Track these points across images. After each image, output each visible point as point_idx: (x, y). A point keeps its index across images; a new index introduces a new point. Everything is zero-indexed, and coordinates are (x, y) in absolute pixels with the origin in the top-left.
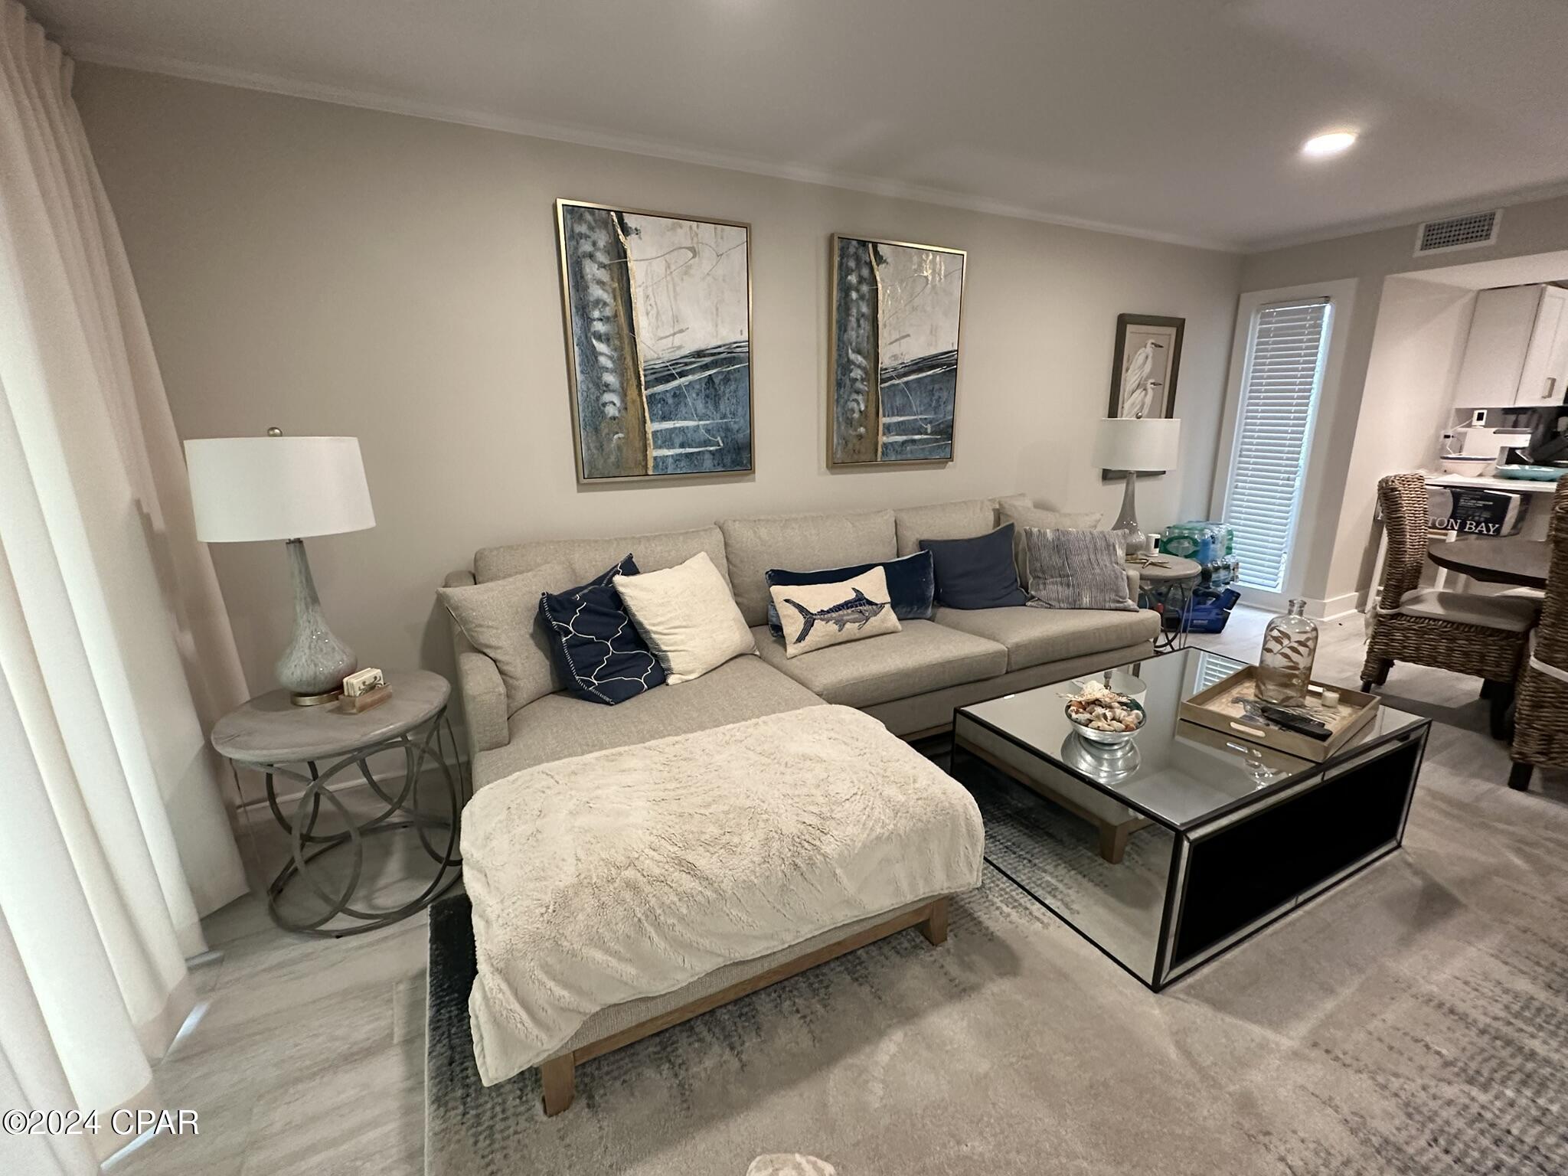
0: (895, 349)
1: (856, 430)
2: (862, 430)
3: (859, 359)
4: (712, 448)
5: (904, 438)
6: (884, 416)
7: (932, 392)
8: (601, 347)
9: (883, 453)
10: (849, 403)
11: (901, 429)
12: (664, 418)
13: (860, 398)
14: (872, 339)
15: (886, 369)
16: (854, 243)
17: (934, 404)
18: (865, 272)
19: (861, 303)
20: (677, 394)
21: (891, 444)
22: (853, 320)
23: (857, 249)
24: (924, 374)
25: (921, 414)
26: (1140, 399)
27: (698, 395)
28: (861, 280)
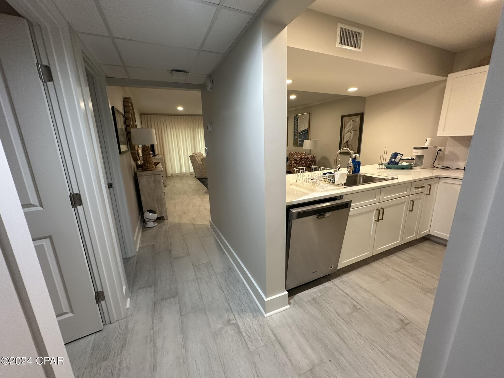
1: (296, 141)
6: (299, 139)
7: (305, 135)
13: (296, 136)
14: (298, 128)
15: (299, 132)
18: (297, 119)
19: (296, 124)
21: (300, 143)
23: (296, 117)
25: (303, 139)
26: (349, 135)
28: (296, 121)
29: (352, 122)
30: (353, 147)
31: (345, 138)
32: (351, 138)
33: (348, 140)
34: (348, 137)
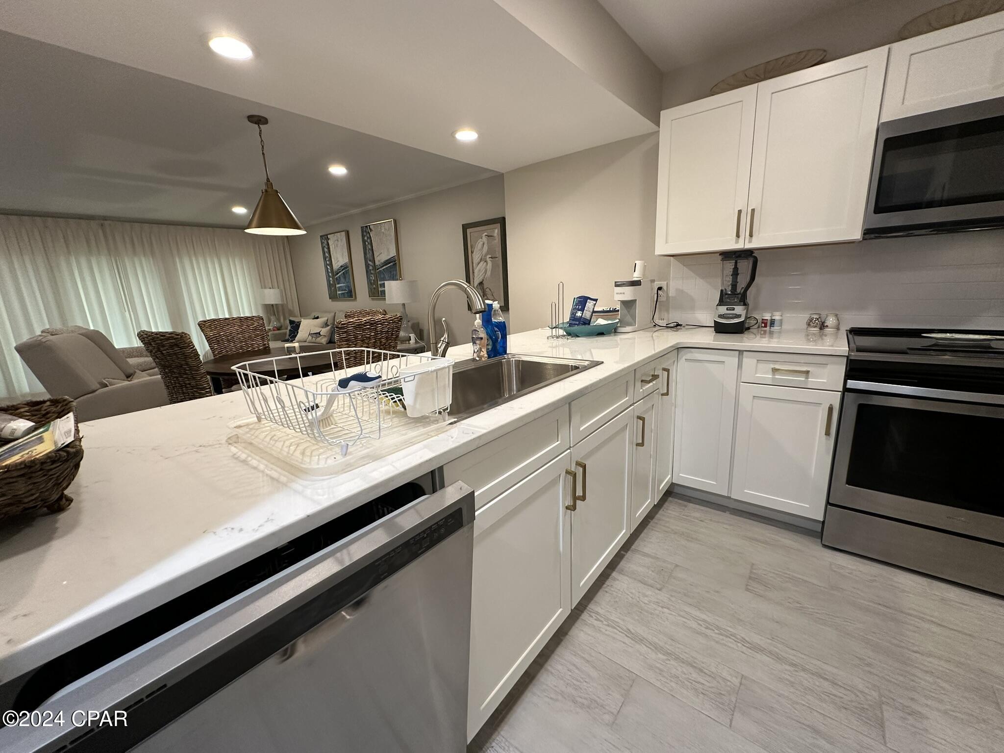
0: (379, 258)
2: (374, 286)
4: (348, 292)
6: (379, 281)
7: (391, 272)
8: (329, 267)
9: (381, 294)
10: (370, 277)
12: (339, 284)
13: (373, 276)
14: (373, 256)
15: (377, 265)
17: (392, 276)
18: (368, 235)
19: (368, 245)
20: (339, 277)
21: (382, 291)
22: (367, 251)
23: (365, 229)
24: (388, 266)
26: (483, 267)
27: (343, 277)
28: (368, 238)
29: (485, 239)
30: (494, 294)
31: (476, 274)
32: (489, 273)
33: (483, 280)
34: (482, 273)
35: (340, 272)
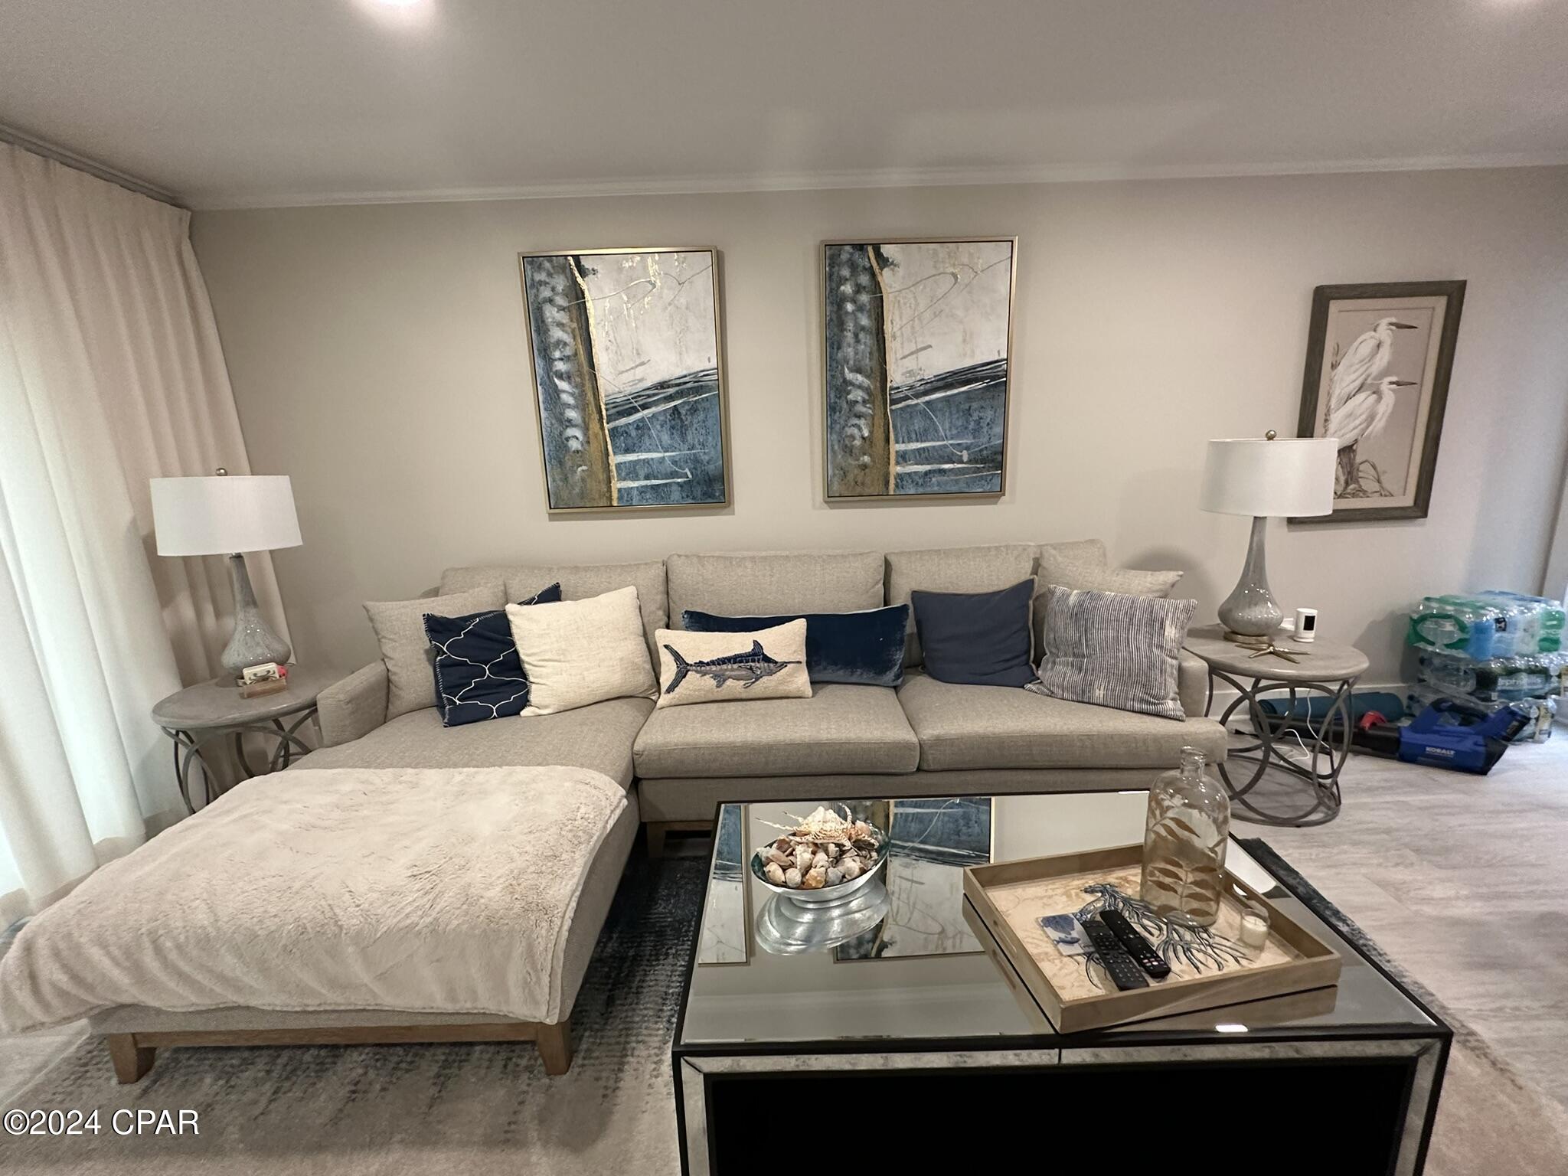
0: (910, 363)
1: (858, 460)
2: (866, 459)
3: (860, 378)
4: (679, 480)
5: (928, 467)
6: (897, 442)
8: (562, 385)
9: (897, 486)
10: (847, 429)
11: (922, 456)
13: (862, 422)
14: (876, 355)
15: (898, 388)
16: (848, 248)
17: (972, 426)
18: (864, 279)
19: (859, 315)
21: (909, 474)
22: (849, 335)
23: (851, 254)
24: (955, 391)
25: (952, 439)
27: (662, 426)
28: (859, 289)
29: (1384, 333)
30: (1382, 478)
32: (1379, 424)
33: (1356, 441)
34: (1357, 422)
35: (644, 407)
